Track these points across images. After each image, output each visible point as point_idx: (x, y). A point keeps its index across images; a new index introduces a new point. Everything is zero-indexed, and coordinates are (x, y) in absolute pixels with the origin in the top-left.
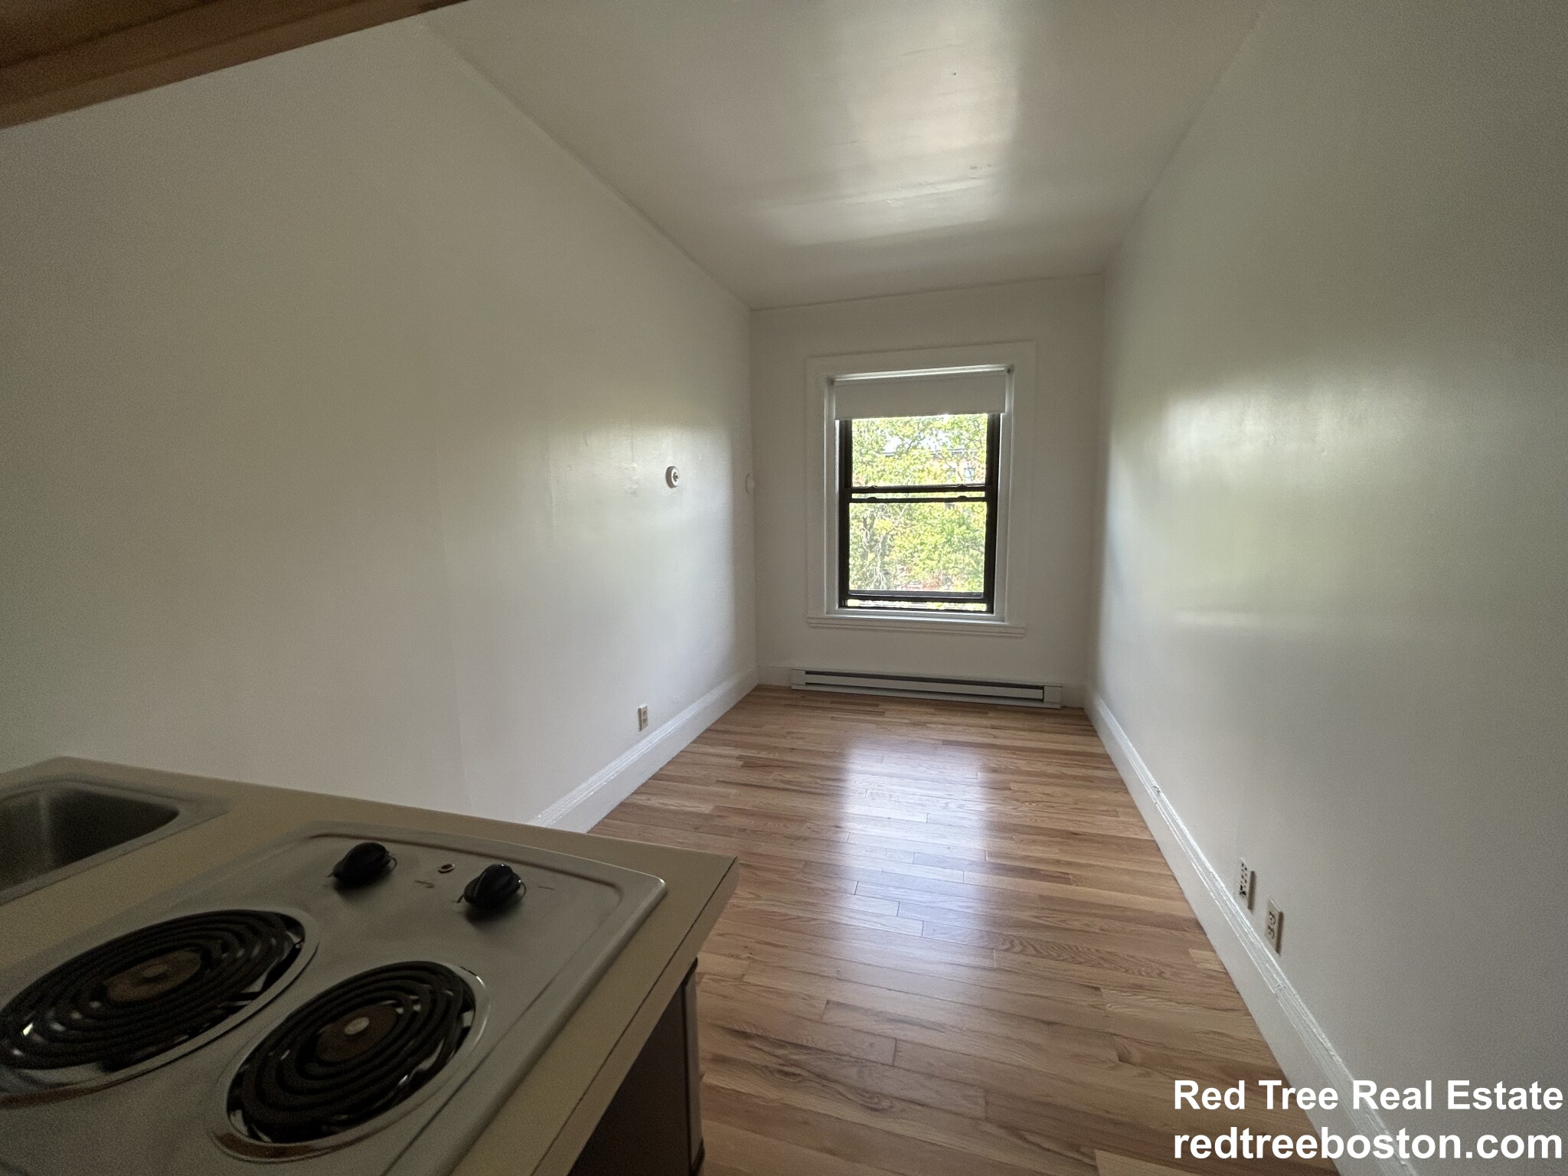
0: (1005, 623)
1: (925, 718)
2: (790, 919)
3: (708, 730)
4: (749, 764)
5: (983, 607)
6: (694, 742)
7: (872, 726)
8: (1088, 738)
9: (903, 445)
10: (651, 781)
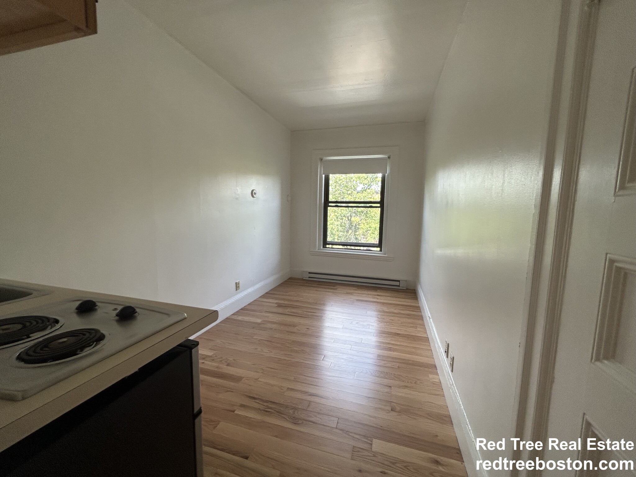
0: (386, 256)
1: (352, 291)
2: (281, 360)
3: (267, 293)
4: (279, 306)
5: (378, 249)
6: (260, 297)
7: (330, 294)
8: (415, 300)
9: (364, 187)
10: (240, 311)
